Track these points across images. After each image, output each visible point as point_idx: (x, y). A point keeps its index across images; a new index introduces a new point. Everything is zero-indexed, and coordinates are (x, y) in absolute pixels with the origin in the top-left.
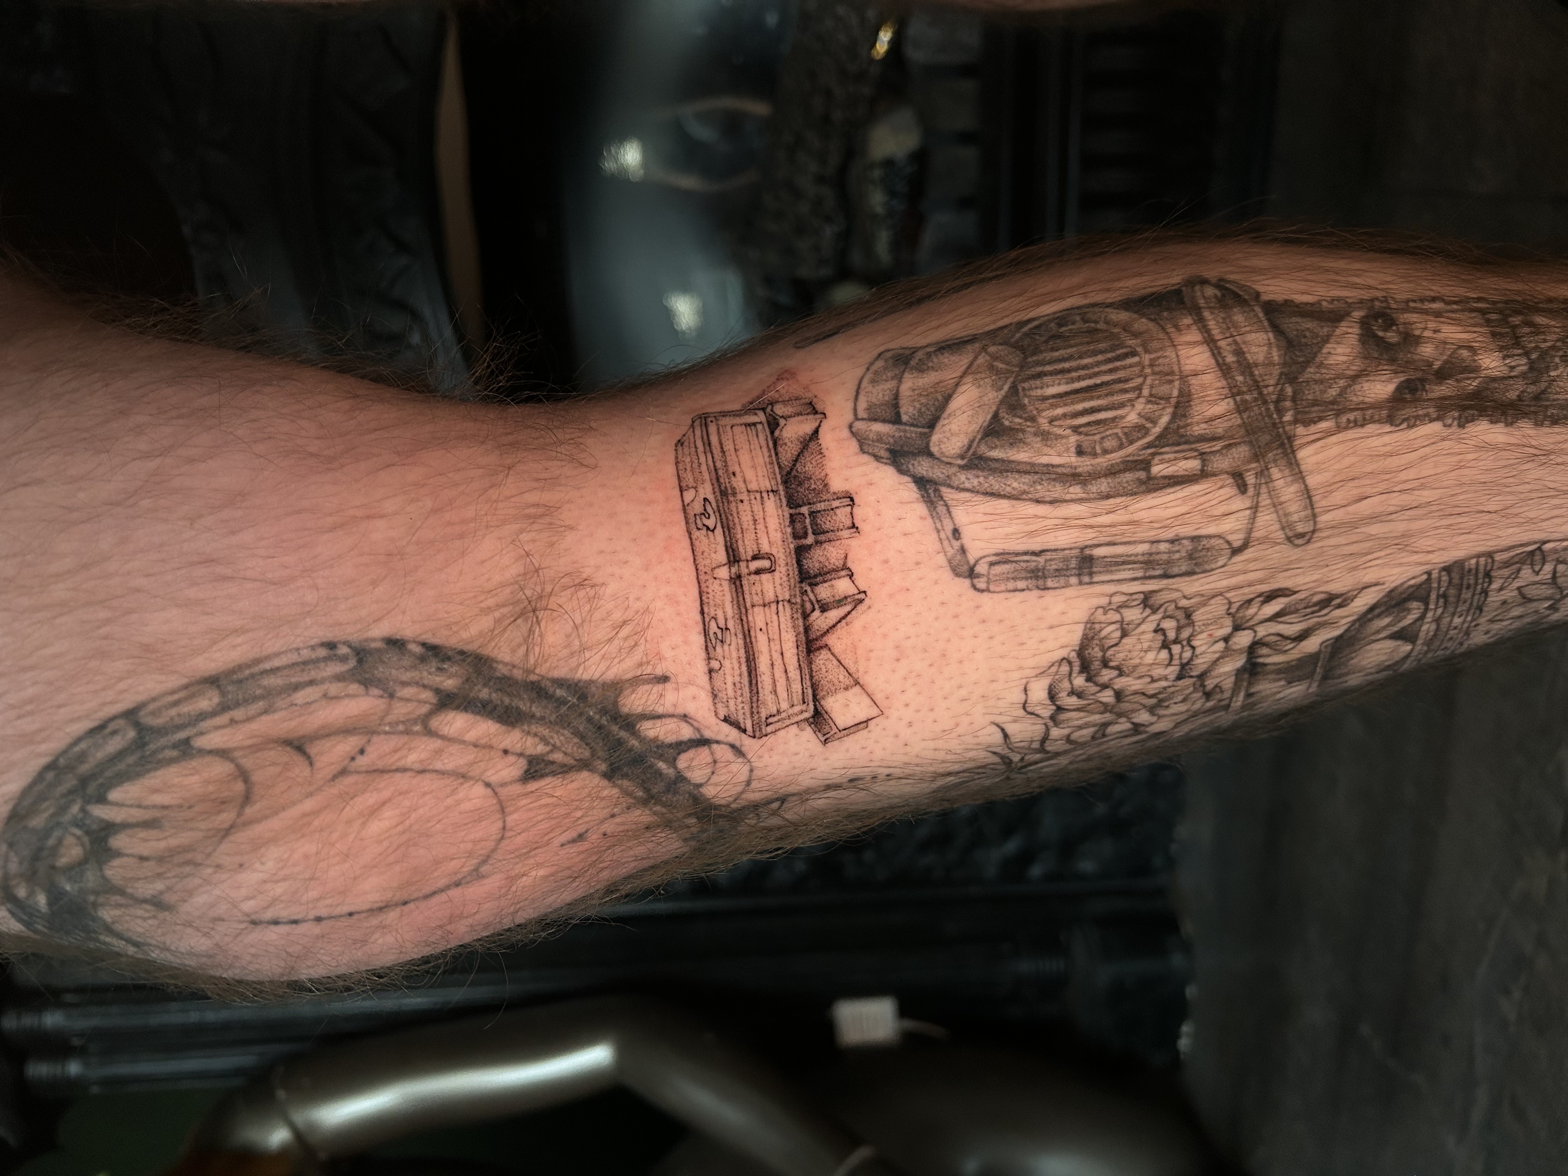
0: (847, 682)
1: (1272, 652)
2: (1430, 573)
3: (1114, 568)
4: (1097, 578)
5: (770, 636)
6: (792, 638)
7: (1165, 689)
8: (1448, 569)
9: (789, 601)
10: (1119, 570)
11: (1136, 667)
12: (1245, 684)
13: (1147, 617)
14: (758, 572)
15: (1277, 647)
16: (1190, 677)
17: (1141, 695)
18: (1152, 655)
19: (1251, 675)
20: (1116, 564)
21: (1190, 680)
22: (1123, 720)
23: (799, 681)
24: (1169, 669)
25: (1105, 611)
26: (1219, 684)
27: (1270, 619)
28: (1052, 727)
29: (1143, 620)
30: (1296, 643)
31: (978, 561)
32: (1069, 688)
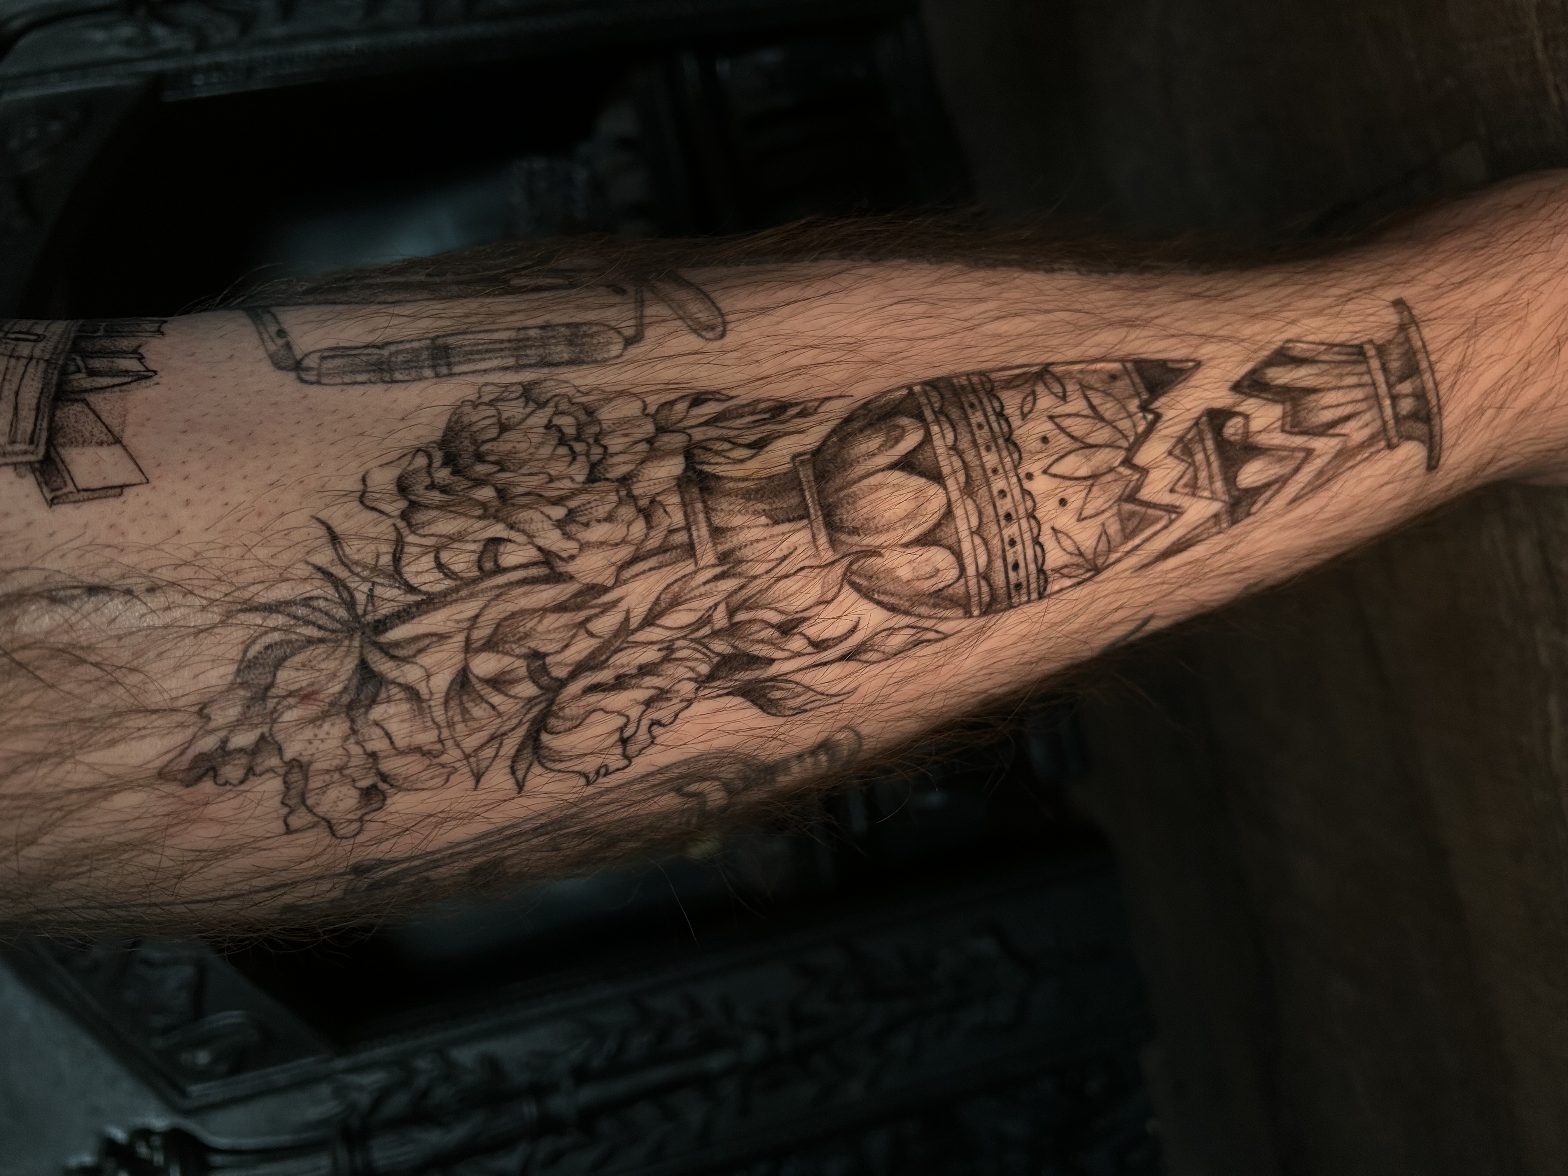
0: (104, 438)
1: (721, 460)
2: (910, 388)
3: (476, 357)
4: (457, 369)
5: (8, 377)
6: (37, 385)
7: (574, 494)
8: (932, 384)
9: (47, 361)
10: (484, 359)
11: (524, 463)
12: (699, 506)
13: (532, 412)
14: (17, 339)
15: (727, 454)
16: (607, 479)
17: (537, 498)
18: (546, 451)
19: (702, 490)
20: (479, 352)
21: (608, 484)
22: (521, 538)
23: (32, 420)
24: (573, 467)
25: (475, 406)
26: (658, 498)
27: (706, 423)
28: (405, 532)
29: (529, 415)
30: (754, 451)
31: (306, 355)
32: (428, 481)
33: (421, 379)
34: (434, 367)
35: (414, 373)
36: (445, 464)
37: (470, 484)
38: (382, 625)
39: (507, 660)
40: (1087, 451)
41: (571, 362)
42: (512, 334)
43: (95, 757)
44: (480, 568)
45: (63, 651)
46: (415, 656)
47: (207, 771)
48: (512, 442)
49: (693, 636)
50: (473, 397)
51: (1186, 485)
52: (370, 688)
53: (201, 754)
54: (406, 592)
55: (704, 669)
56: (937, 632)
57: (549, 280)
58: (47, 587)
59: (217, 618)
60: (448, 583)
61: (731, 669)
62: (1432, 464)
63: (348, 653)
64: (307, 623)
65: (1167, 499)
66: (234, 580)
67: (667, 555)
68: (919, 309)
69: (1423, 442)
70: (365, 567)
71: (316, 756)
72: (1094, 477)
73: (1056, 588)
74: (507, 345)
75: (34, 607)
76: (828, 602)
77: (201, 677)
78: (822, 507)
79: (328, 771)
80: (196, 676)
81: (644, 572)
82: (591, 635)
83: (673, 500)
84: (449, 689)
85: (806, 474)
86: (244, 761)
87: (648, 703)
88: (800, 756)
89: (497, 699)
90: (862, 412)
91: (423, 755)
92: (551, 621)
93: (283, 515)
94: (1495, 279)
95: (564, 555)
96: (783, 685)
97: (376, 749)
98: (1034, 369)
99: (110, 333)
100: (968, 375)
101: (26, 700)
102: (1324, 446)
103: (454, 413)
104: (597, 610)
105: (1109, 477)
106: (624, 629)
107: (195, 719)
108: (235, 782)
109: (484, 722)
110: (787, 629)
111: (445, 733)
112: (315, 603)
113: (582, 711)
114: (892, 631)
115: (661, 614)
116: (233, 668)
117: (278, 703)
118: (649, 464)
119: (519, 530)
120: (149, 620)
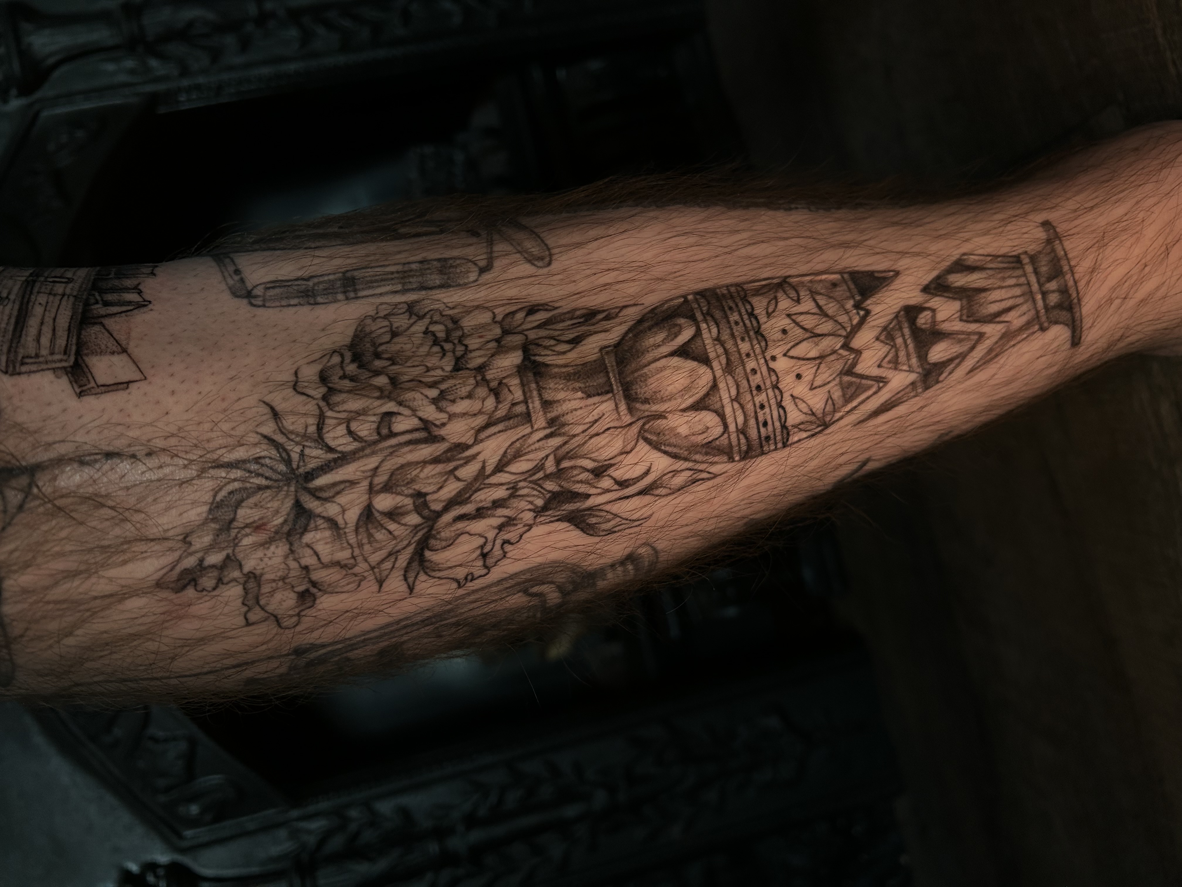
0: (115, 349)
1: (549, 352)
2: (685, 297)
3: (375, 284)
4: (361, 294)
5: (48, 308)
6: (69, 313)
7: (444, 379)
8: (701, 294)
9: (75, 296)
10: (380, 286)
11: (409, 358)
12: (533, 386)
13: (415, 322)
14: (54, 282)
15: (553, 348)
16: (467, 369)
17: (418, 383)
18: (424, 350)
19: (535, 374)
20: (376, 281)
21: (468, 372)
22: (406, 412)
23: (65, 338)
24: (443, 360)
25: (374, 319)
26: (504, 381)
27: (539, 327)
28: (325, 409)
29: (412, 325)
30: (572, 346)
31: (255, 287)
32: (341, 373)
33: (336, 301)
34: (345, 292)
35: (330, 298)
36: (353, 361)
37: (371, 374)
38: (310, 476)
39: (399, 498)
40: (816, 339)
41: (441, 286)
42: (399, 268)
43: (112, 573)
44: (379, 433)
45: (89, 498)
46: (334, 497)
47: (190, 581)
48: (400, 344)
49: (531, 479)
50: (373, 313)
51: (889, 362)
52: (302, 521)
53: (185, 569)
54: (327, 452)
55: (540, 502)
56: (709, 473)
57: (425, 229)
58: (78, 453)
59: (195, 473)
60: (356, 445)
61: (559, 502)
62: (1075, 341)
63: (287, 496)
64: (258, 475)
65: (875, 372)
66: (206, 446)
67: (511, 422)
68: (692, 240)
69: (1067, 325)
70: (297, 435)
71: (266, 570)
72: (821, 357)
73: (796, 439)
74: (396, 275)
75: (69, 468)
76: (628, 453)
77: (185, 515)
78: (622, 385)
79: (274, 581)
80: (181, 514)
81: (495, 434)
82: (458, 479)
83: (515, 382)
84: (359, 520)
85: (610, 361)
86: (215, 573)
87: (500, 528)
88: (613, 566)
89: (392, 526)
90: (650, 315)
91: (342, 567)
92: (429, 470)
93: (240, 399)
94: (1117, 204)
95: (438, 423)
96: (597, 513)
97: (308, 564)
98: (775, 281)
99: (119, 276)
100: (727, 286)
101: (64, 534)
102: (992, 330)
103: (359, 325)
104: (462, 462)
105: (832, 357)
106: (481, 475)
107: (180, 545)
108: (210, 589)
109: (384, 543)
110: (599, 472)
111: (357, 552)
112: (263, 461)
113: (453, 534)
114: (676, 472)
115: (508, 463)
116: (205, 508)
117: (238, 532)
118: (498, 357)
119: (405, 406)
120: (148, 476)
